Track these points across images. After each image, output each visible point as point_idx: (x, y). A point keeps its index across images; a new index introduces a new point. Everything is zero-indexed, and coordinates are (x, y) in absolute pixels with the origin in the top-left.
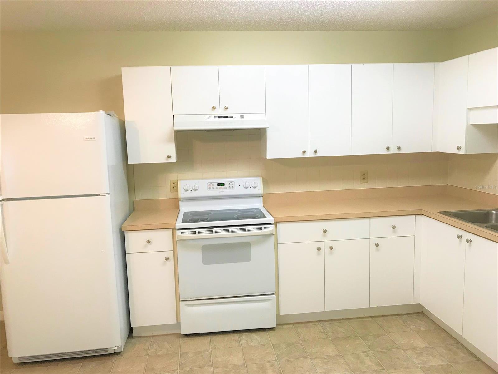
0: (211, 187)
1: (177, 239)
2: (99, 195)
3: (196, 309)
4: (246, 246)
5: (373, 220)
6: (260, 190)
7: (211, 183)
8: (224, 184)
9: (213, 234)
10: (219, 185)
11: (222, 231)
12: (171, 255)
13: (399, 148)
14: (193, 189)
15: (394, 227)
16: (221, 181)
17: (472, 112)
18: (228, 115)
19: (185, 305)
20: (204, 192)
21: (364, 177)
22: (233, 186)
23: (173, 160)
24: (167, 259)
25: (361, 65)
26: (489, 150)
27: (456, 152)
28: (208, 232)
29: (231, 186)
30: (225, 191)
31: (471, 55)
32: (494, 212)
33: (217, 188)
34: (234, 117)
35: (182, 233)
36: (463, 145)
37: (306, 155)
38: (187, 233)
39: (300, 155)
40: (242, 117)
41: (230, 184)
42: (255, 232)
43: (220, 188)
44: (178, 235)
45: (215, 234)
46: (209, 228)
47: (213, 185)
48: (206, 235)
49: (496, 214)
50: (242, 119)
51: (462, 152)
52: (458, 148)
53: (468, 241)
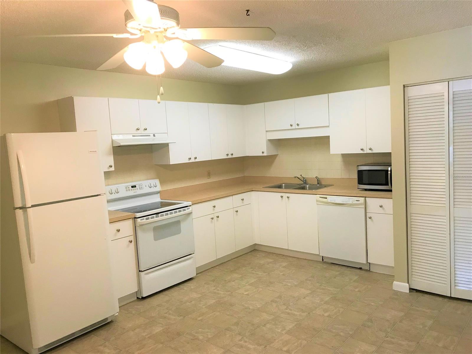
0: (128, 189)
1: (138, 224)
2: (100, 195)
3: (151, 275)
4: (177, 223)
5: (234, 196)
6: (159, 188)
7: (127, 186)
8: (135, 186)
9: (160, 218)
10: (132, 187)
11: (164, 215)
12: (132, 238)
13: (232, 154)
14: (116, 192)
15: (243, 200)
16: (133, 184)
17: (268, 133)
18: (147, 134)
19: (145, 274)
20: (123, 193)
21: (209, 175)
22: (142, 187)
23: (113, 169)
24: (131, 242)
25: (212, 104)
26: (273, 153)
27: (261, 154)
28: (157, 217)
29: (140, 187)
30: (138, 191)
31: (266, 103)
32: (283, 185)
33: (131, 190)
34: (149, 136)
35: (141, 220)
36: (265, 151)
37: (191, 161)
38: (143, 219)
39: (187, 161)
40: (154, 135)
41: (139, 186)
42: (182, 213)
43: (134, 190)
44: (139, 222)
45: (161, 217)
46: (157, 214)
47: (129, 188)
48: (156, 219)
49: (285, 186)
50: (155, 137)
51: (265, 154)
52: (263, 153)
53: (288, 197)
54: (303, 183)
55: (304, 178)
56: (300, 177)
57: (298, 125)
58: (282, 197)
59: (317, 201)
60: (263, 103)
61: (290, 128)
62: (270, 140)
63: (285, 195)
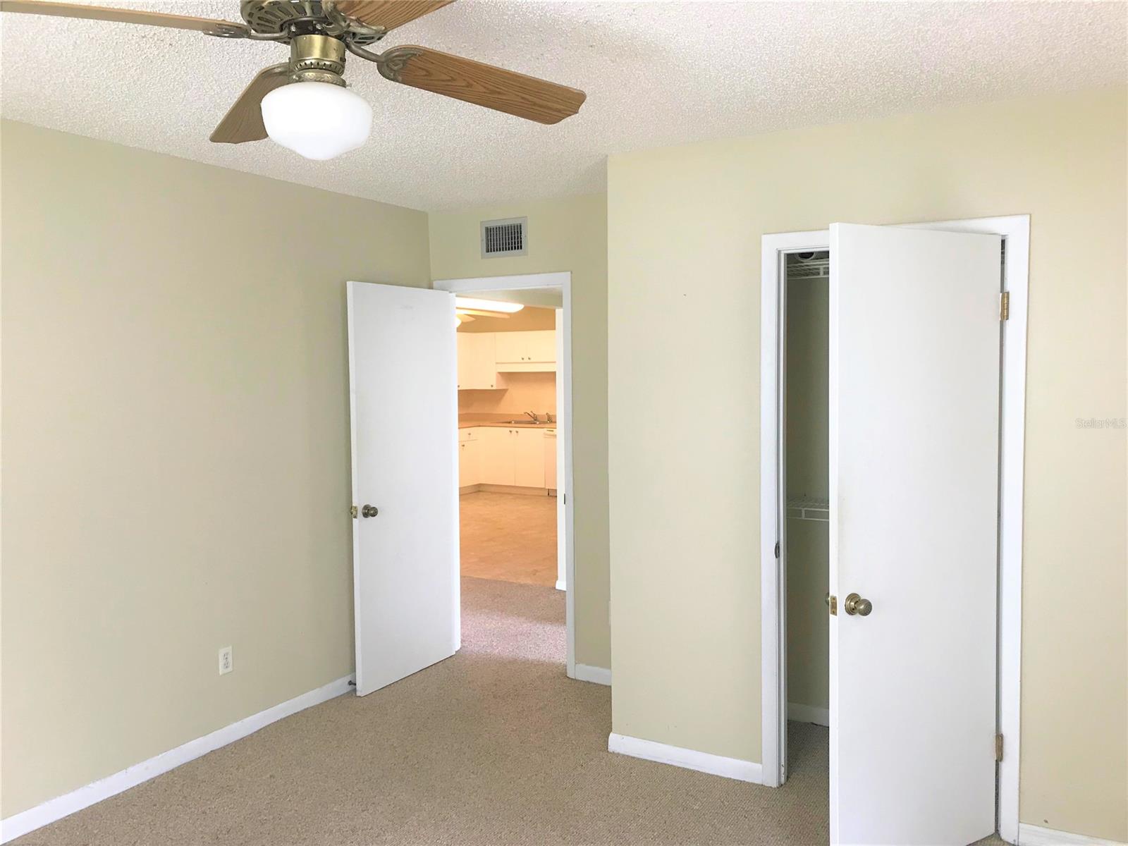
15: (470, 434)
17: (498, 364)
27: (490, 388)
36: (494, 384)
51: (494, 388)
52: (492, 386)
53: (517, 432)
54: (533, 420)
55: (534, 415)
56: (531, 413)
57: (529, 359)
58: (511, 432)
59: (545, 434)
60: (493, 333)
61: (522, 361)
62: (499, 373)
63: (514, 430)
